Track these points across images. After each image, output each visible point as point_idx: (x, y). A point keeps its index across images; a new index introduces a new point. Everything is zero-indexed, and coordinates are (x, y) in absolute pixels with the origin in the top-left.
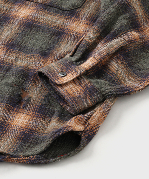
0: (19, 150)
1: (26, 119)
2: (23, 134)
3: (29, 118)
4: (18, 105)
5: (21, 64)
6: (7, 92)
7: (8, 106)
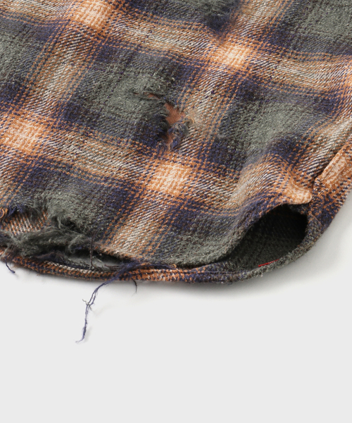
0: (166, 251)
1: (180, 177)
2: (174, 213)
3: (186, 174)
4: (159, 141)
5: (162, 46)
6: (134, 112)
7: (138, 145)
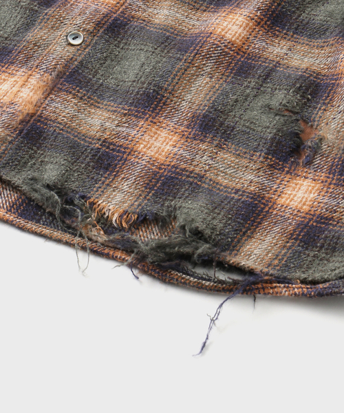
0: (292, 265)
1: (311, 192)
2: (303, 229)
3: (318, 189)
4: (292, 157)
5: (300, 64)
6: (268, 127)
7: (271, 159)
